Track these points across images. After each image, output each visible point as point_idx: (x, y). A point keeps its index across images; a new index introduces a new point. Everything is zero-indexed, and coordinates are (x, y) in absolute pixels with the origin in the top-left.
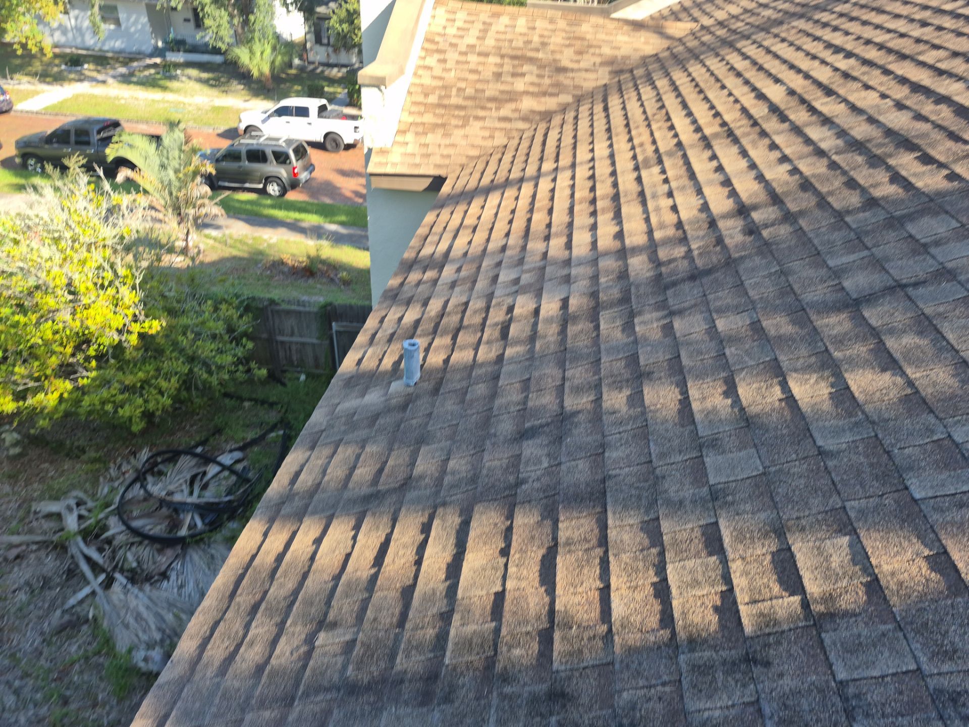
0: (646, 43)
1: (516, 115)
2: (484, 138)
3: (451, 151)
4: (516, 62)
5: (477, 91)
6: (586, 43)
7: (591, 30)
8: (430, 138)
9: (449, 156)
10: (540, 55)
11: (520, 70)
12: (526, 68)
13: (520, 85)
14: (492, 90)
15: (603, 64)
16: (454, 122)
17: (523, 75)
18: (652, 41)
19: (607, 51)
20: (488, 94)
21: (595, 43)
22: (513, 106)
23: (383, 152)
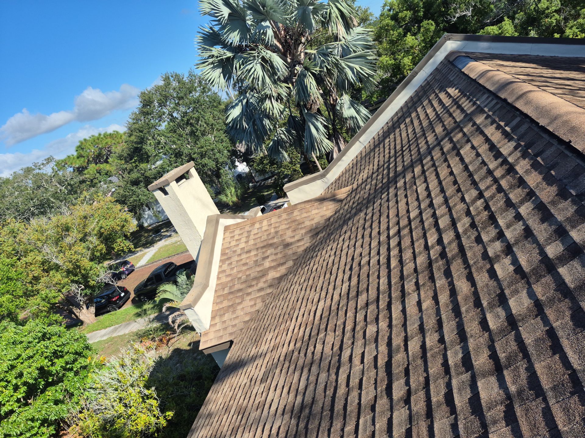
0: (327, 210)
1: (266, 285)
2: (252, 306)
3: (237, 321)
4: (264, 250)
5: (247, 276)
6: (297, 223)
7: (298, 213)
8: (226, 317)
9: (235, 325)
10: (275, 240)
11: (266, 255)
12: (269, 252)
13: (267, 264)
14: (253, 273)
15: (306, 233)
16: (238, 301)
17: (268, 256)
18: (330, 207)
19: (308, 223)
20: (252, 276)
21: (301, 221)
22: (264, 279)
23: (206, 334)
